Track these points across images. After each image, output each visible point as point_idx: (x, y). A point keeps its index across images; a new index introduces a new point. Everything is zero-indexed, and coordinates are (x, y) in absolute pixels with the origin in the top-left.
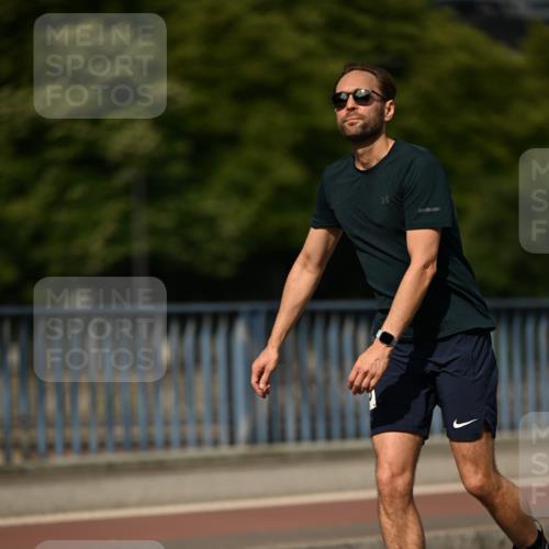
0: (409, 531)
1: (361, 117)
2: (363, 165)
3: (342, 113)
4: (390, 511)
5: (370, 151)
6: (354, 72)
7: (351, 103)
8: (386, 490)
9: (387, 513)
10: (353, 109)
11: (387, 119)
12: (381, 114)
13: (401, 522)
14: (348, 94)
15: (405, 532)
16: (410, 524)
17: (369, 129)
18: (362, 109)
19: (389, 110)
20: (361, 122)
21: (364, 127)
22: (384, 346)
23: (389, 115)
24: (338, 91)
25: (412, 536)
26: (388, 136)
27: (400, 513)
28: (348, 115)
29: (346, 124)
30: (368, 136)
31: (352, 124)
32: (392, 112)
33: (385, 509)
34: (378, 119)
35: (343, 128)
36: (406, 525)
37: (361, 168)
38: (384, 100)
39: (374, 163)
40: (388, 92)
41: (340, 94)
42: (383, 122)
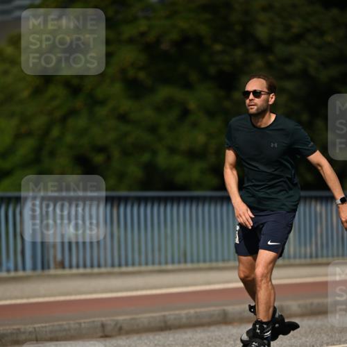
1: (256, 104)
6: (255, 79)
7: (251, 96)
11: (270, 103)
12: (268, 101)
14: (250, 92)
18: (257, 100)
19: (272, 98)
20: (256, 107)
21: (257, 109)
23: (272, 101)
24: (246, 89)
30: (261, 113)
32: (273, 100)
34: (265, 105)
38: (269, 94)
40: (271, 89)
41: (247, 91)
42: (268, 105)
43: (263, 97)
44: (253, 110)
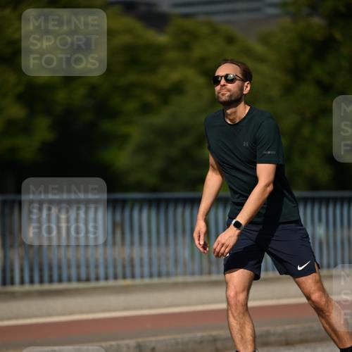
0: (246, 327)
1: (229, 91)
2: (231, 120)
3: (218, 88)
4: (235, 315)
5: (235, 112)
7: (223, 82)
8: (232, 302)
9: (233, 316)
10: (224, 85)
11: (245, 93)
12: (242, 89)
13: (242, 321)
14: (222, 77)
15: (245, 328)
16: (247, 323)
17: (233, 98)
18: (230, 86)
19: (247, 87)
20: (228, 94)
21: (230, 96)
22: (235, 229)
23: (246, 91)
24: (216, 75)
25: (248, 330)
26: (246, 103)
27: (241, 316)
28: (221, 89)
29: (220, 95)
30: (233, 102)
31: (223, 95)
32: (248, 89)
33: (232, 313)
34: (239, 92)
35: (218, 97)
36: (245, 323)
37: (229, 122)
38: (244, 81)
39: (237, 121)
40: (247, 76)
41: (218, 76)
42: (242, 94)
43: (237, 83)
44: (225, 96)
